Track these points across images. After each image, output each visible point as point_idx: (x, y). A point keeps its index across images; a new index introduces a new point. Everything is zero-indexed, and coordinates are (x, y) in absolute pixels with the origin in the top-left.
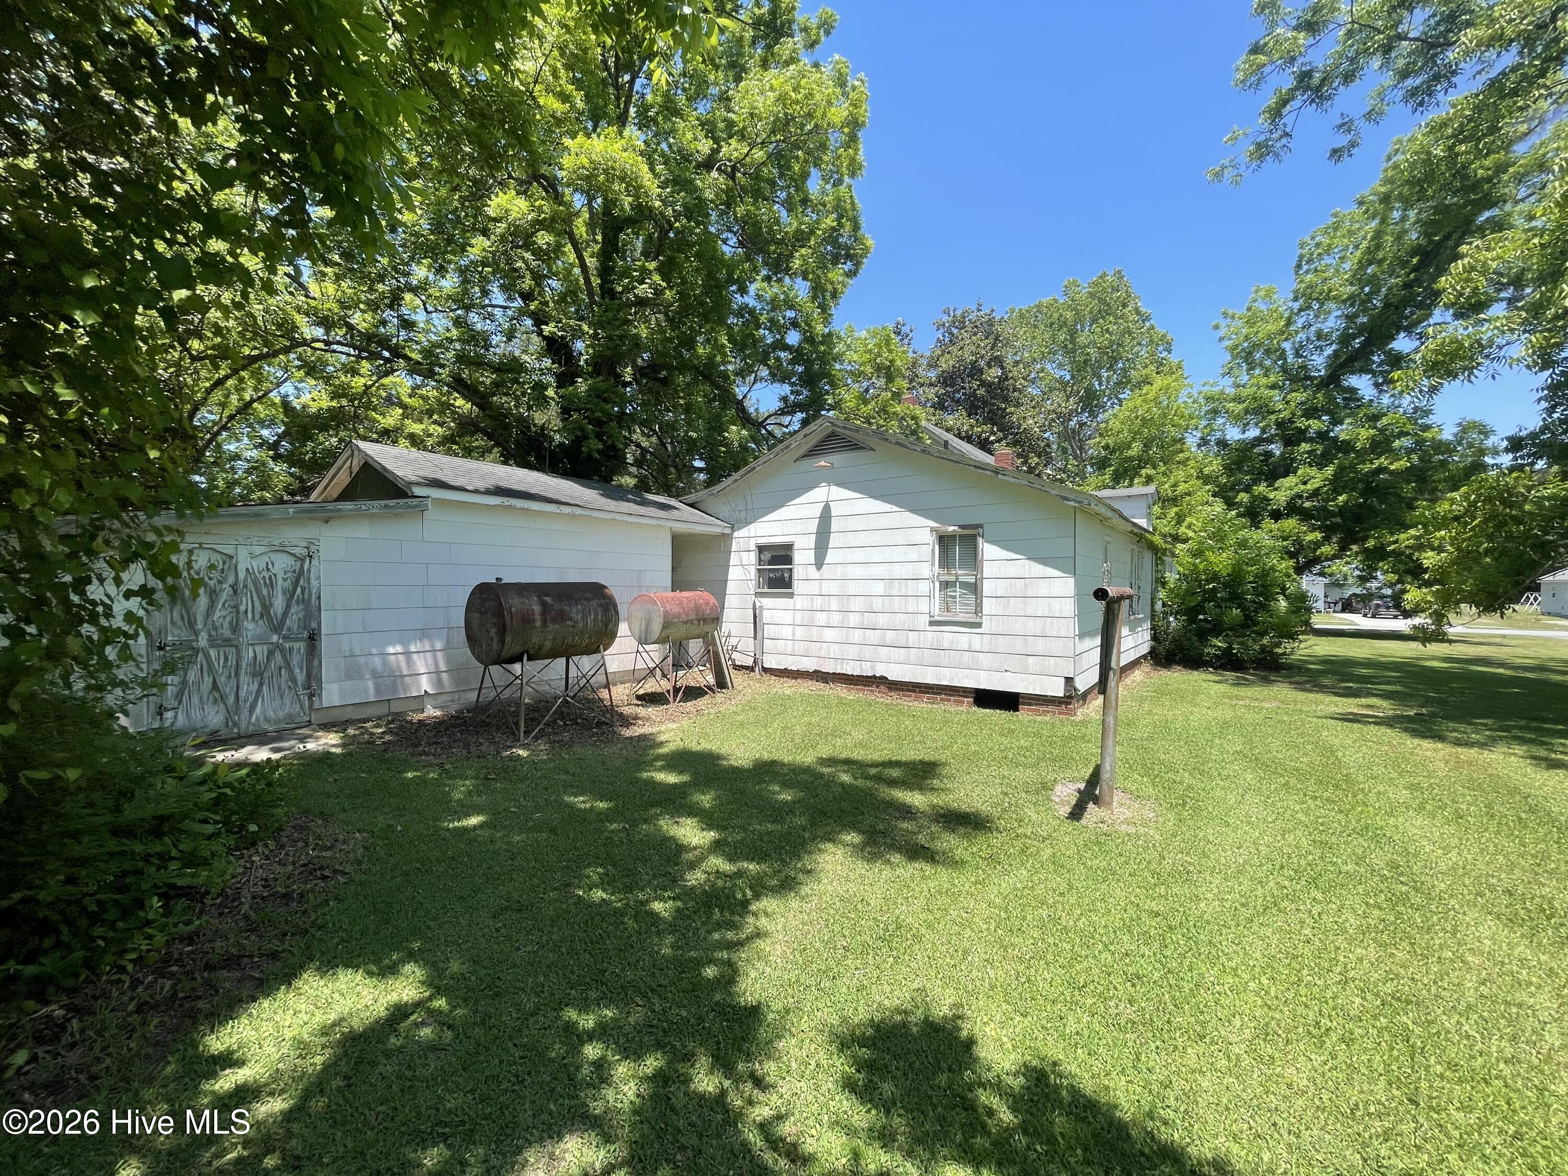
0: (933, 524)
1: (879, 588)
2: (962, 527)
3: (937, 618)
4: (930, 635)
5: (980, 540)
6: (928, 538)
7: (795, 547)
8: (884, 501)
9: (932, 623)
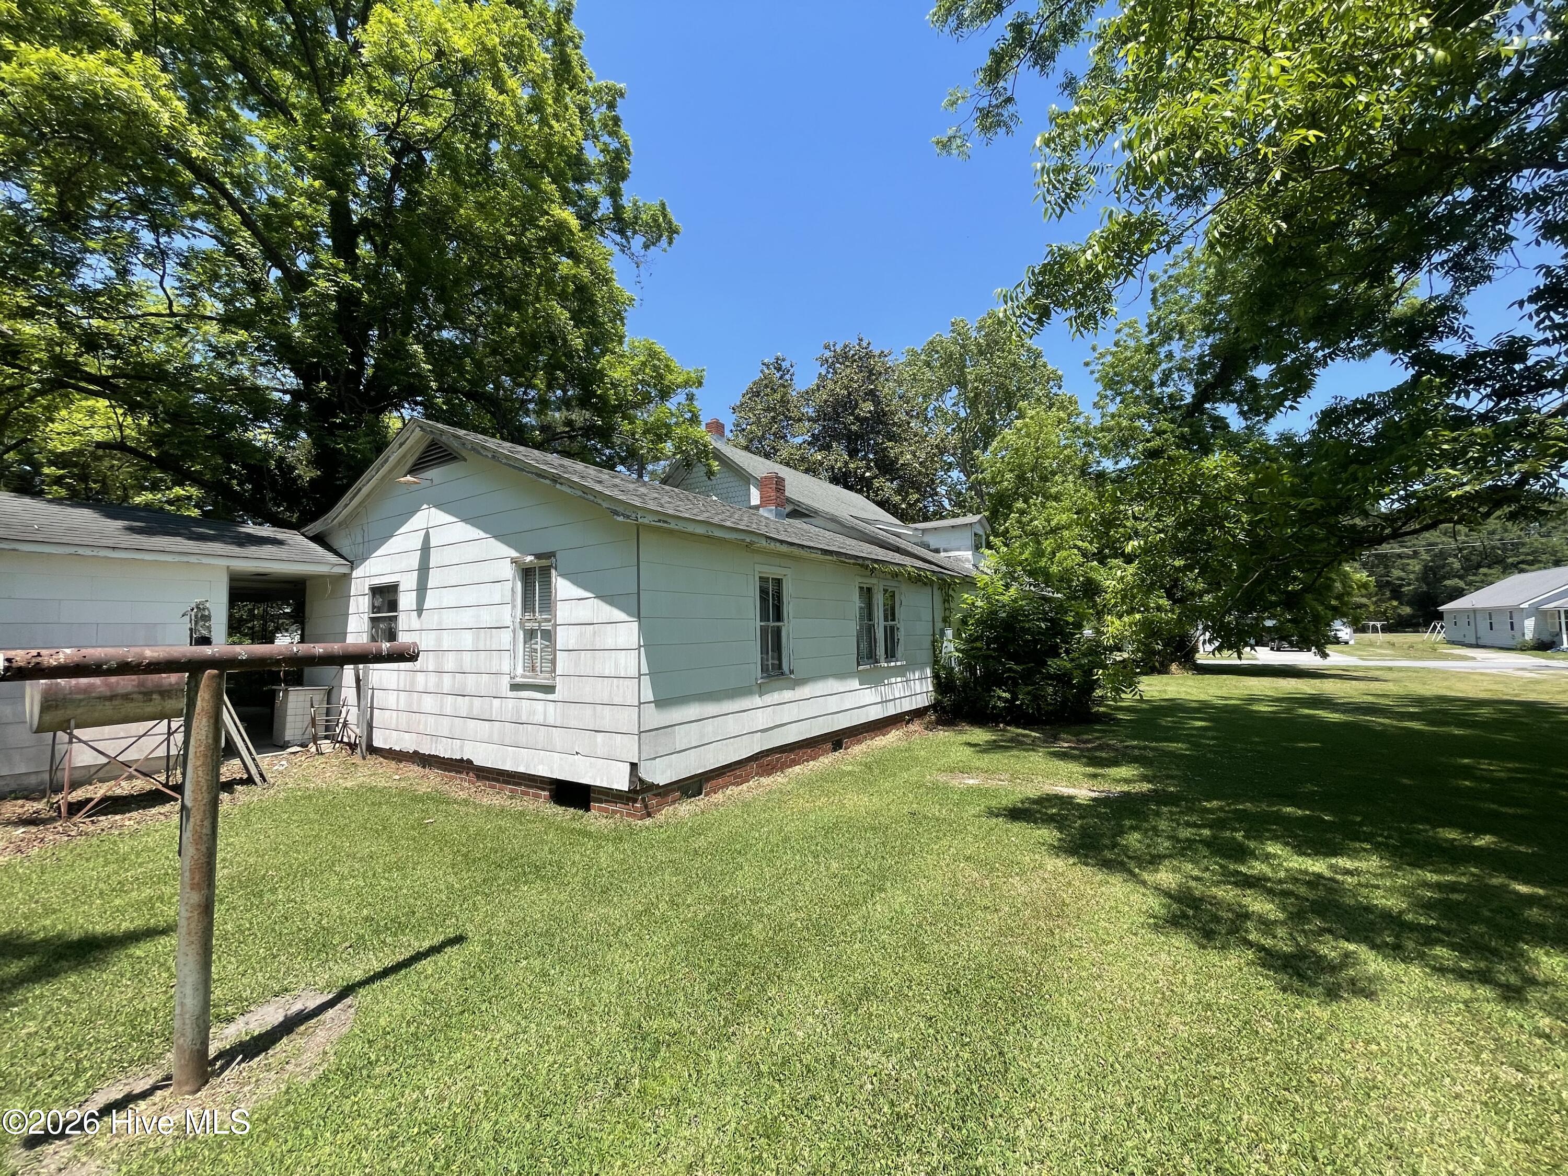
0: (514, 554)
1: (468, 639)
2: (538, 556)
3: (519, 680)
4: (510, 703)
5: (553, 572)
6: (507, 571)
7: (401, 588)
8: (473, 525)
9: (515, 687)
